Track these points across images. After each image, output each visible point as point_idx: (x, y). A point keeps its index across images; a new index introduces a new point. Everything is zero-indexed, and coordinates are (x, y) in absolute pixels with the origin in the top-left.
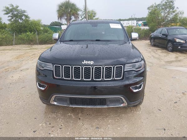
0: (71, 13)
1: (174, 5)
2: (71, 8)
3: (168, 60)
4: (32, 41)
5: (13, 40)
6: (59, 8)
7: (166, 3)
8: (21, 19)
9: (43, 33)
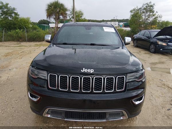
0: (60, 13)
1: (154, 10)
2: (60, 8)
3: (152, 62)
4: (21, 38)
5: (2, 37)
6: (48, 7)
7: (147, 7)
8: (11, 16)
9: (31, 30)
